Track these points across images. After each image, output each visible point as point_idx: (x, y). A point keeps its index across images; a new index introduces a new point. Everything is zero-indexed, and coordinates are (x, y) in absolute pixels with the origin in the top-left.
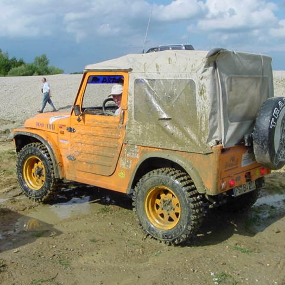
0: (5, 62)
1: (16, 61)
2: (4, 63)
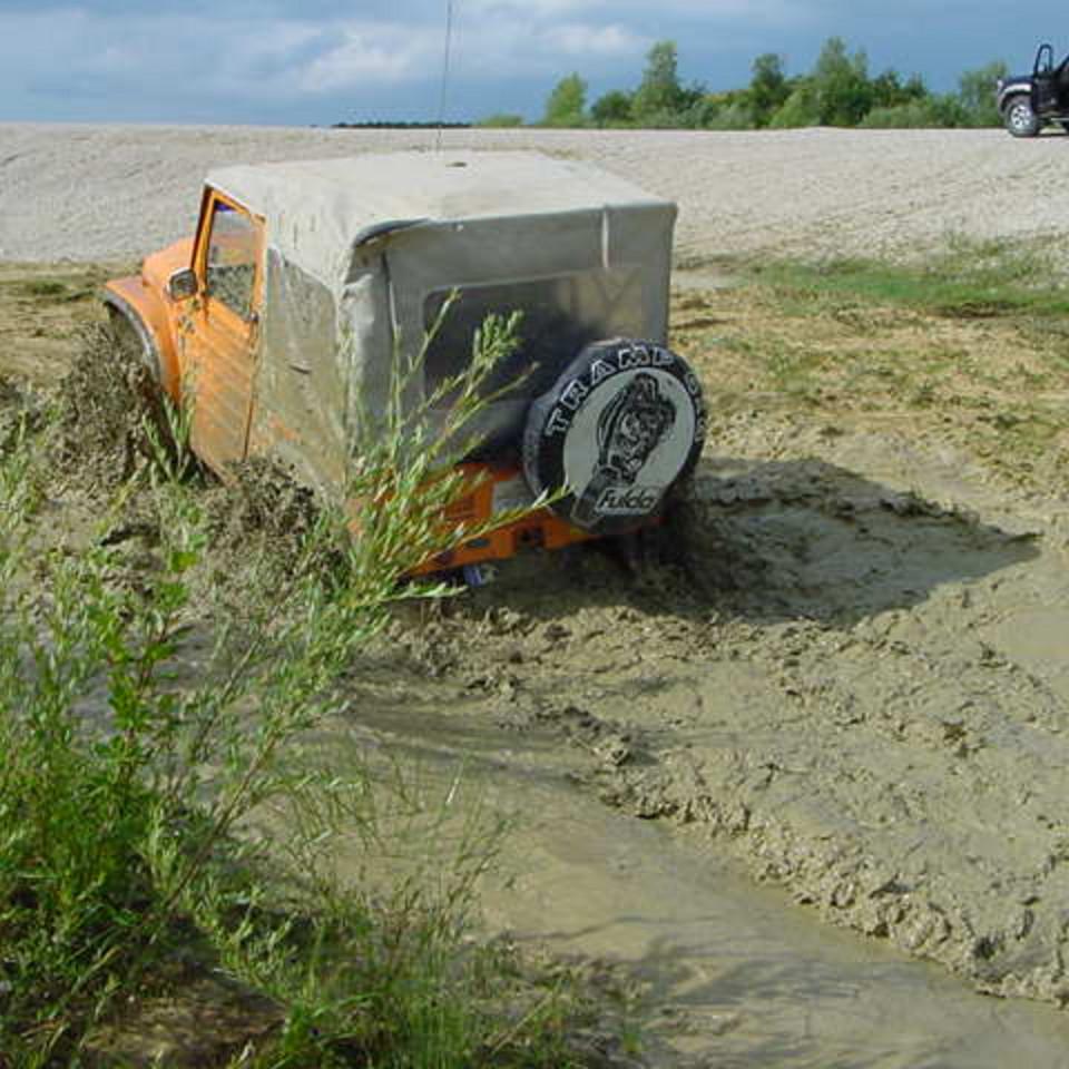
0: (851, 85)
1: (897, 85)
2: (846, 90)
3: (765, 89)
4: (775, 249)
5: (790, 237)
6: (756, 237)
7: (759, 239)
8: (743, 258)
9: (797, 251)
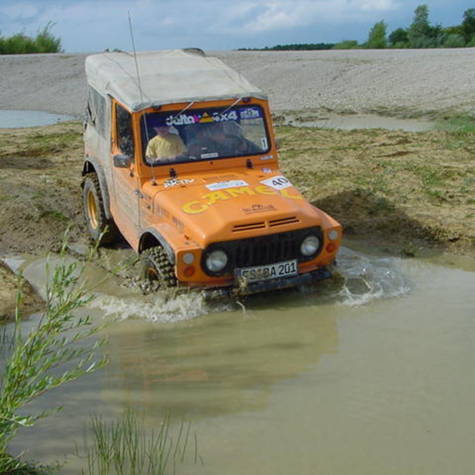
3: (469, 25)
4: (457, 107)
5: (464, 101)
6: (449, 101)
7: (449, 102)
8: (441, 112)
9: (468, 108)
